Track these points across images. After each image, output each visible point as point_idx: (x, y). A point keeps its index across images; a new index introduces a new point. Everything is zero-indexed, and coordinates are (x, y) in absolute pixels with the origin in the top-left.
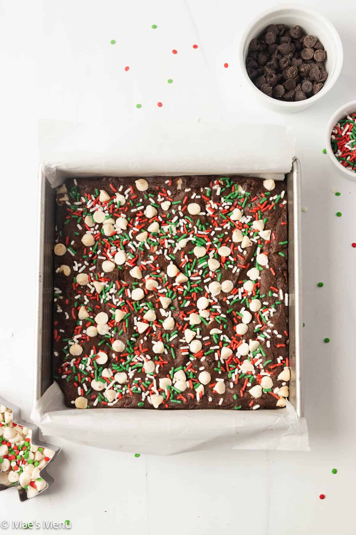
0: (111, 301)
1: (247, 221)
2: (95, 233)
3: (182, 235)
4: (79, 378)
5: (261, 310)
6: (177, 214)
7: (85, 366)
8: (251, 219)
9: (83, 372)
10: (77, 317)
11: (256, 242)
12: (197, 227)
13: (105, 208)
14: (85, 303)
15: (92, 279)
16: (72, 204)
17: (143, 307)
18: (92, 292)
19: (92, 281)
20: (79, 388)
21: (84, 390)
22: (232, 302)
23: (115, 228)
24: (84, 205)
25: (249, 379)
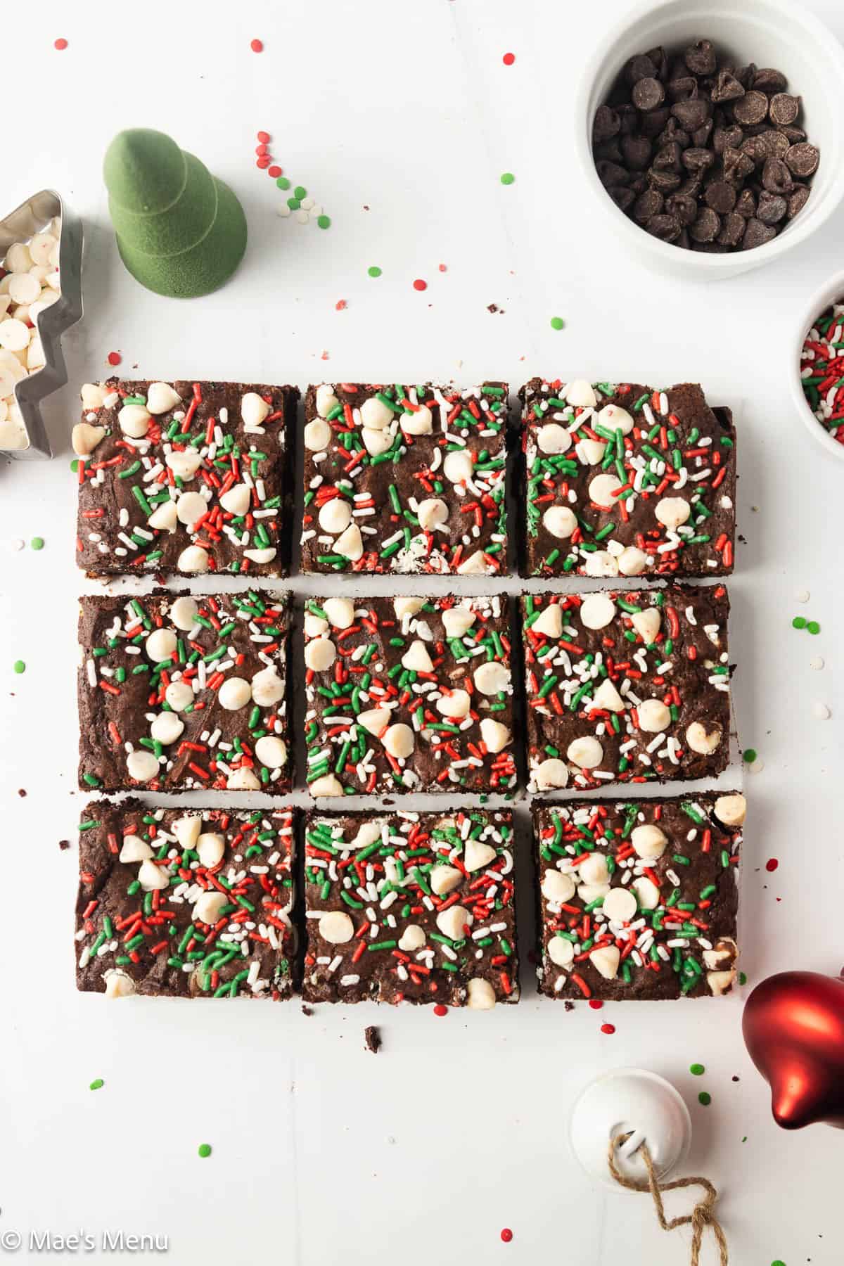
0: (574, 660)
1: (182, 888)
2: (631, 862)
3: (367, 860)
4: (662, 436)
5: (144, 634)
6: (381, 915)
7: (645, 468)
8: (172, 894)
9: (652, 454)
10: (663, 614)
11: (160, 832)
12: (326, 877)
13: (603, 928)
14: (642, 652)
15: (627, 718)
16: (693, 941)
17: (477, 645)
18: (626, 684)
19: (627, 711)
20: (664, 410)
21: (651, 405)
22: (220, 651)
23: (577, 873)
24: (662, 937)
25: (178, 431)
